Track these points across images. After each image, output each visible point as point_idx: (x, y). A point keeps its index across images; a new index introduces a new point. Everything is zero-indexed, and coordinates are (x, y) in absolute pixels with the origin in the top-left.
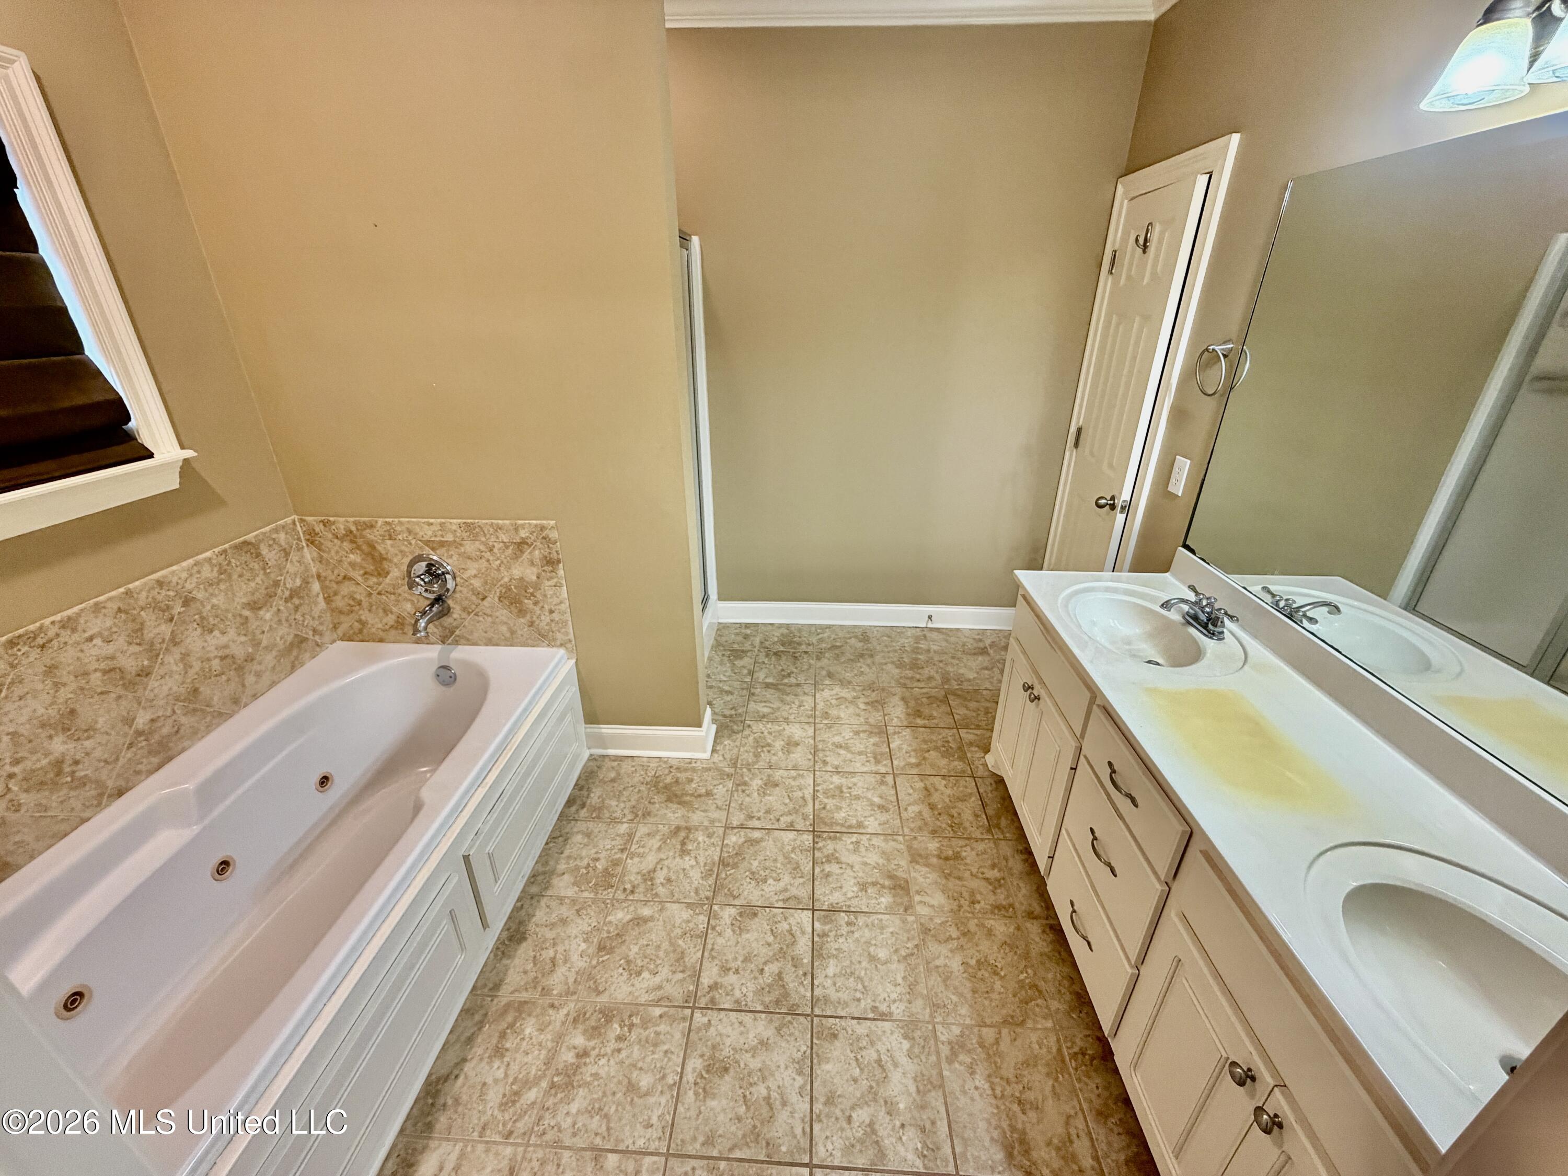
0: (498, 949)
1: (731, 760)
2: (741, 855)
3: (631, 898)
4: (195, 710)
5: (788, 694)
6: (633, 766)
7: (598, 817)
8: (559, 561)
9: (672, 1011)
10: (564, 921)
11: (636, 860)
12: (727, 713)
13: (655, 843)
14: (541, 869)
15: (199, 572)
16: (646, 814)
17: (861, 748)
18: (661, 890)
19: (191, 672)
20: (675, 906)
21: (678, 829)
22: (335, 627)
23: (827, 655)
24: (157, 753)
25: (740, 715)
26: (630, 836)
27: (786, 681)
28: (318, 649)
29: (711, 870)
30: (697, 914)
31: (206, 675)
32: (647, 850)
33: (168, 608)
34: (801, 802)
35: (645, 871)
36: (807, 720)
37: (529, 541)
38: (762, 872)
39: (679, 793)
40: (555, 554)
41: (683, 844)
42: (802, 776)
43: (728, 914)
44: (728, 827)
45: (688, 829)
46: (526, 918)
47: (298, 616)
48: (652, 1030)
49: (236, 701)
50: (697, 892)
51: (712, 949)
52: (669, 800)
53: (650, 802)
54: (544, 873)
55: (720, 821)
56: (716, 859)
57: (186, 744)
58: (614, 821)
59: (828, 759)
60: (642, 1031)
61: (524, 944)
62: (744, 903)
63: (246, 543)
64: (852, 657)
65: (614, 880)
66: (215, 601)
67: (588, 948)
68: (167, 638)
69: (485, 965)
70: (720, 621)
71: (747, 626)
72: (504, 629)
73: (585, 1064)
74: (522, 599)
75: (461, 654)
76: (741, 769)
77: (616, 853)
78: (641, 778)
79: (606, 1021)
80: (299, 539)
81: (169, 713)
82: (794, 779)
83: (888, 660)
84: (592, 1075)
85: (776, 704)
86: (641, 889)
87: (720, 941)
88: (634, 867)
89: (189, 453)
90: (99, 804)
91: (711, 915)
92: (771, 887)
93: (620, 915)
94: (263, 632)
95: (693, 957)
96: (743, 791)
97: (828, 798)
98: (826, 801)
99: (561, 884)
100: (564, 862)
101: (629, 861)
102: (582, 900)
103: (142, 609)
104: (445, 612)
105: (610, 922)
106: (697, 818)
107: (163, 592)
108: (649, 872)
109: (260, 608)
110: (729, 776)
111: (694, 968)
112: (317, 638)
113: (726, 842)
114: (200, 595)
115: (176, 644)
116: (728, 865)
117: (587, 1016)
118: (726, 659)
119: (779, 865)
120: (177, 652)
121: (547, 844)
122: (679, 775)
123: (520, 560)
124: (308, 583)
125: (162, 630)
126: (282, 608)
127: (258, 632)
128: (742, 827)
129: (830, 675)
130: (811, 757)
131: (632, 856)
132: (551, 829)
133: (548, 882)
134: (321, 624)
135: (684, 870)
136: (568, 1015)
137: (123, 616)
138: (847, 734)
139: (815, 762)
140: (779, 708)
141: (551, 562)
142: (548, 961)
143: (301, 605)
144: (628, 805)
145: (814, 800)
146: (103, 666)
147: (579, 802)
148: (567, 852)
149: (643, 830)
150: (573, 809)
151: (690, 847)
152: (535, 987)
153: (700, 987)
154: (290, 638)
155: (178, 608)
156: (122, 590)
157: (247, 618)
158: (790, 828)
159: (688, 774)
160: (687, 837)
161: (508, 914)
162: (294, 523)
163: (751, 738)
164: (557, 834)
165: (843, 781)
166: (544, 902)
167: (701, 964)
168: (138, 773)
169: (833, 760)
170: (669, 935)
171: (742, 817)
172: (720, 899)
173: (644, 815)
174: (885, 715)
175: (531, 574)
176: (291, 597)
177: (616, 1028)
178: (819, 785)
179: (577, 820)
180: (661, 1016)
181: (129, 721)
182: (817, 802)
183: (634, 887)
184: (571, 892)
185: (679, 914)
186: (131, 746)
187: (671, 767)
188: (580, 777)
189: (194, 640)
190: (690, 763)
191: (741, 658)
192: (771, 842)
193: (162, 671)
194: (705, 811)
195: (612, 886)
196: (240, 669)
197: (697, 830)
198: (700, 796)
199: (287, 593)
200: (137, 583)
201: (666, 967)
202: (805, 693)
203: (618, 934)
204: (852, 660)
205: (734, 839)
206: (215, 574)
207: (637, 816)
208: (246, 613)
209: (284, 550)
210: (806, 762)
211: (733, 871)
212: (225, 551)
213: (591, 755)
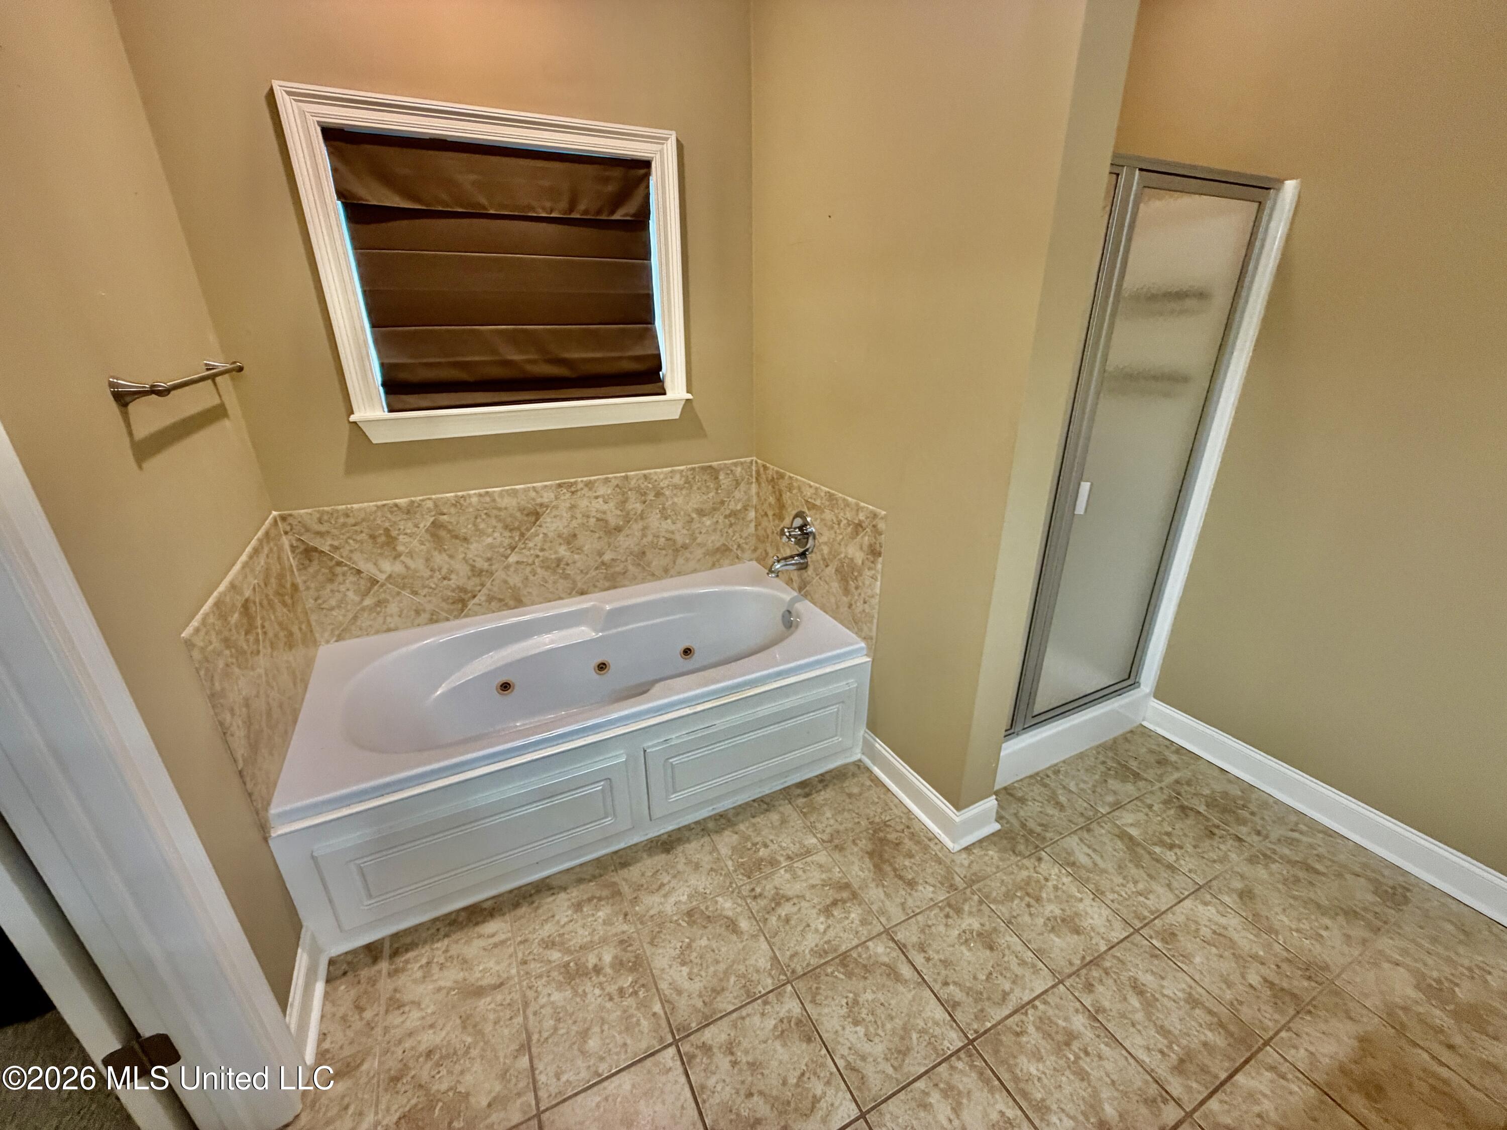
0: (652, 842)
1: (975, 874)
2: (868, 971)
3: (749, 901)
4: (639, 565)
5: (1138, 866)
6: (879, 798)
7: (805, 814)
8: (880, 554)
9: (664, 1023)
10: (697, 867)
11: (788, 876)
12: (1031, 824)
13: (817, 877)
14: (730, 815)
15: (672, 478)
16: (840, 848)
17: (1174, 1023)
18: (773, 920)
19: (645, 540)
20: (764, 946)
21: (847, 886)
22: (755, 550)
23: (1274, 867)
24: (609, 580)
25: (1044, 839)
26: (809, 852)
27: (1157, 850)
28: (737, 560)
29: (826, 952)
30: (770, 974)
31: (654, 546)
32: (804, 877)
33: (645, 494)
34: (997, 997)
35: (781, 892)
36: (1130, 918)
37: (863, 525)
38: (864, 1011)
39: (886, 856)
40: (878, 546)
41: (835, 903)
42: (1036, 971)
43: (791, 1007)
44: (889, 933)
45: (854, 895)
46: (685, 839)
47: (730, 531)
48: (639, 1015)
49: (666, 571)
50: (792, 956)
51: (743, 1018)
52: (871, 854)
53: (854, 841)
54: (729, 820)
55: (889, 919)
56: (843, 948)
57: (627, 583)
58: (811, 829)
59: (1100, 989)
60: (634, 1006)
61: (664, 856)
62: (814, 1017)
63: (710, 467)
64: (1325, 902)
65: (757, 875)
66: (676, 500)
67: (685, 903)
68: (639, 512)
69: (635, 845)
70: (1145, 723)
71: (1180, 750)
72: (833, 600)
73: (590, 978)
74: (849, 579)
75: (805, 607)
76: (973, 893)
77: (782, 855)
78: (872, 814)
79: (631, 968)
80: (751, 476)
81: (623, 559)
82: (1023, 963)
83: (1408, 961)
84: (584, 991)
85: (1109, 866)
86: (762, 903)
87: (757, 1019)
88: (781, 878)
89: (689, 396)
90: (570, 594)
91: (778, 989)
92: (853, 1035)
93: (728, 905)
94: (701, 533)
95: (725, 1003)
96: (947, 916)
97: (1038, 1029)
98: (1031, 1029)
99: (726, 840)
100: (747, 825)
101: (782, 871)
102: (722, 864)
103: (630, 490)
104: (803, 567)
105: (716, 902)
106: (874, 893)
107: (646, 483)
108: (783, 896)
109: (704, 516)
110: (953, 887)
111: (715, 1013)
112: (739, 552)
113: (870, 944)
114: (667, 493)
115: (642, 518)
116: (845, 966)
117: (629, 949)
118: (1102, 768)
119: (889, 1026)
120: (640, 524)
121: (754, 801)
122: (906, 841)
123: (855, 540)
124: (747, 510)
125: (634, 505)
126: (720, 521)
127: (697, 531)
128: (902, 948)
129: (1246, 895)
130: (1077, 962)
131: (790, 869)
132: (767, 792)
133: (723, 829)
134: (746, 544)
135: (808, 926)
136: (624, 932)
137: (618, 490)
138: (1174, 987)
139: (1076, 973)
140: (1103, 871)
141: (874, 552)
142: (659, 882)
143: (735, 523)
144: (837, 826)
145: (1015, 1012)
146: (598, 516)
147: (807, 790)
148: (757, 820)
149: (822, 857)
150: (799, 791)
151: (835, 913)
152: (635, 890)
153: (699, 1034)
154: (718, 545)
155: (651, 496)
156: (623, 474)
157: (693, 519)
158: (950, 1007)
159: (915, 848)
160: (844, 901)
161: (681, 825)
162: (751, 462)
163: (1025, 873)
164: (767, 800)
165: (1089, 1034)
166: (706, 839)
167: (721, 1018)
168: (595, 586)
169: (1105, 994)
170: (734, 962)
171: (914, 939)
172: (800, 985)
173: (836, 846)
174: (1286, 1027)
175: (860, 558)
176: (730, 516)
177: (627, 981)
178: (1045, 1003)
179: (790, 803)
180: (654, 1014)
181: (601, 554)
182: (1016, 1018)
183: (760, 895)
184: (724, 851)
185: (761, 957)
186: (597, 568)
187: (908, 827)
188: (830, 771)
189: (654, 519)
190: (930, 840)
191: (1124, 780)
192: (910, 996)
193: (629, 532)
194: (887, 895)
195: (749, 878)
196: (677, 551)
197: (860, 905)
198: (901, 878)
199: (728, 512)
200: (632, 473)
201: (701, 985)
202: (1169, 886)
203: (709, 917)
204: (1319, 906)
205: (880, 949)
206: (682, 482)
207: (830, 841)
208: (694, 515)
209: (737, 480)
210: (1063, 963)
211: (841, 976)
212: (693, 469)
213: (860, 760)
